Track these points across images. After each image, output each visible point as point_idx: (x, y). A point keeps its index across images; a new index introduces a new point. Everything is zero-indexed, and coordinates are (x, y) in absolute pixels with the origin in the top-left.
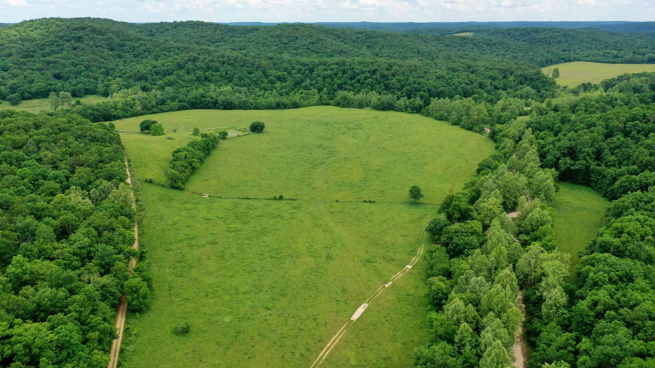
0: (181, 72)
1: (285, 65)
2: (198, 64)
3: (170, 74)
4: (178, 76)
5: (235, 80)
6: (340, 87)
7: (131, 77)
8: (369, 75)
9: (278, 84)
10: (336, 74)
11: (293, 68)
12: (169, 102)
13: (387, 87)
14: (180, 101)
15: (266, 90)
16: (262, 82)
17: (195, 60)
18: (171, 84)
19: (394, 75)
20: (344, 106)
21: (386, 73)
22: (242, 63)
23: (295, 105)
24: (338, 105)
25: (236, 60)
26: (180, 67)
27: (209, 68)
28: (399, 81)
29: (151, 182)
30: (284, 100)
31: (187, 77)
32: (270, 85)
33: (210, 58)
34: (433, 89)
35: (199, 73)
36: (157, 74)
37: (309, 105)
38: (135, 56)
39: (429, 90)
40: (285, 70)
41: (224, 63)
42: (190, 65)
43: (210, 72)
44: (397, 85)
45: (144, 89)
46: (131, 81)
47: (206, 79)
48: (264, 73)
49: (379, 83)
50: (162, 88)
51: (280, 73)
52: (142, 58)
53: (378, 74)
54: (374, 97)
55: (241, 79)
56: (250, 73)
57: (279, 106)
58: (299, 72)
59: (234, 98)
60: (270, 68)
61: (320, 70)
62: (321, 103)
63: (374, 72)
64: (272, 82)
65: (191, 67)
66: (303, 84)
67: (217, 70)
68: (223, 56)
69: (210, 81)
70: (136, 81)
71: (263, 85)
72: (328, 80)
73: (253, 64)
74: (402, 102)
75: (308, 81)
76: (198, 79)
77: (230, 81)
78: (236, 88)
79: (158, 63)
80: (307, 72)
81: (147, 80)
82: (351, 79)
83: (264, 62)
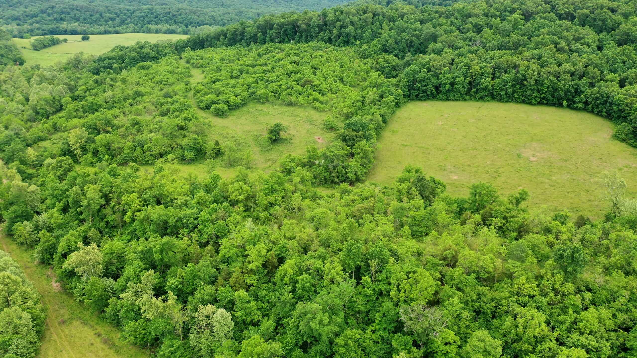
0: (44, 15)
1: (116, 11)
2: (55, 10)
3: (37, 16)
4: (42, 17)
5: (81, 20)
6: (149, 23)
7: (9, 18)
8: (165, 15)
9: (111, 22)
10: (147, 15)
11: (122, 13)
12: (36, 30)
13: (175, 22)
14: (43, 30)
15: (101, 25)
16: (100, 21)
17: (53, 7)
18: (37, 22)
19: (180, 15)
20: (147, 33)
21: (175, 13)
22: (86, 10)
23: (117, 32)
24: (144, 32)
25: (82, 7)
26: (43, 12)
27: (63, 13)
28: (182, 18)
29: (25, 48)
30: (110, 29)
31: (48, 18)
32: (104, 23)
33: (64, 6)
34: (200, 22)
35: (56, 15)
36: (27, 16)
37: (126, 32)
38: (10, 6)
39: (198, 23)
40: (116, 14)
41: (73, 9)
42: (50, 11)
43: (64, 15)
44: (181, 20)
45: (18, 25)
46: (9, 21)
47: (61, 19)
48: (101, 15)
49: (171, 19)
50: (31, 24)
51: (112, 16)
52: (16, 7)
53: (171, 14)
54: (166, 27)
55: (85, 19)
56: (92, 16)
57: (106, 32)
58: (125, 15)
59: (79, 29)
60: (105, 12)
61: (138, 14)
62: (134, 32)
63: (169, 13)
64: (107, 21)
65: (50, 12)
66: (126, 22)
67: (69, 14)
68: (73, 5)
69: (64, 21)
70: (12, 20)
71: (100, 23)
72: (142, 19)
73: (94, 10)
74: (180, 30)
75: (129, 20)
76: (56, 19)
77: (78, 20)
78: (81, 24)
79: (27, 10)
80: (130, 14)
81: (20, 20)
82: (155, 18)
83: (101, 9)
